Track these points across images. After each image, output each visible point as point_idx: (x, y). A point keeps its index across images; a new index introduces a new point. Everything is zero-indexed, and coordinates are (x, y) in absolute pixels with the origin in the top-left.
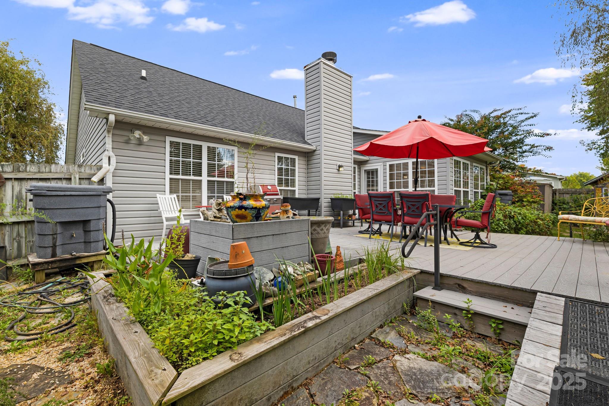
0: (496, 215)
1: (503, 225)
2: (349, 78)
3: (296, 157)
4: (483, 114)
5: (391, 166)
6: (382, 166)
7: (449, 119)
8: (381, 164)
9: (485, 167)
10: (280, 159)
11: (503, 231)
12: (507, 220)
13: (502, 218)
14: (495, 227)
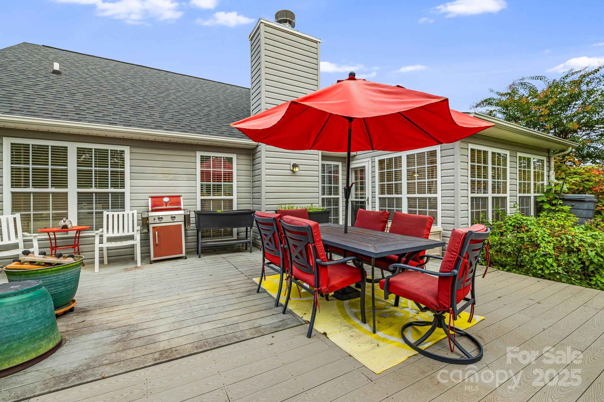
0: (542, 245)
1: (555, 264)
2: (314, 45)
3: (234, 156)
4: (551, 81)
5: (381, 162)
6: (370, 162)
7: (497, 93)
8: (369, 159)
9: (545, 159)
10: (204, 159)
11: (552, 277)
12: (564, 257)
13: (552, 252)
14: (538, 267)
